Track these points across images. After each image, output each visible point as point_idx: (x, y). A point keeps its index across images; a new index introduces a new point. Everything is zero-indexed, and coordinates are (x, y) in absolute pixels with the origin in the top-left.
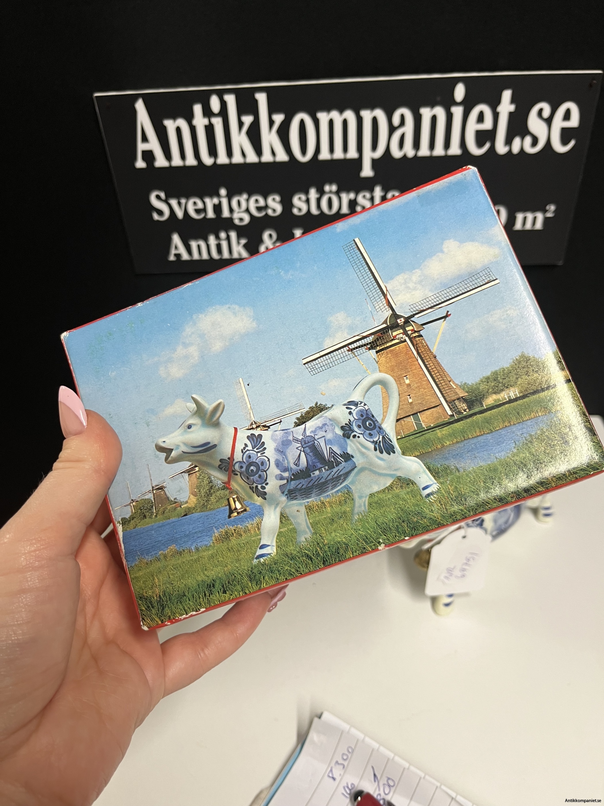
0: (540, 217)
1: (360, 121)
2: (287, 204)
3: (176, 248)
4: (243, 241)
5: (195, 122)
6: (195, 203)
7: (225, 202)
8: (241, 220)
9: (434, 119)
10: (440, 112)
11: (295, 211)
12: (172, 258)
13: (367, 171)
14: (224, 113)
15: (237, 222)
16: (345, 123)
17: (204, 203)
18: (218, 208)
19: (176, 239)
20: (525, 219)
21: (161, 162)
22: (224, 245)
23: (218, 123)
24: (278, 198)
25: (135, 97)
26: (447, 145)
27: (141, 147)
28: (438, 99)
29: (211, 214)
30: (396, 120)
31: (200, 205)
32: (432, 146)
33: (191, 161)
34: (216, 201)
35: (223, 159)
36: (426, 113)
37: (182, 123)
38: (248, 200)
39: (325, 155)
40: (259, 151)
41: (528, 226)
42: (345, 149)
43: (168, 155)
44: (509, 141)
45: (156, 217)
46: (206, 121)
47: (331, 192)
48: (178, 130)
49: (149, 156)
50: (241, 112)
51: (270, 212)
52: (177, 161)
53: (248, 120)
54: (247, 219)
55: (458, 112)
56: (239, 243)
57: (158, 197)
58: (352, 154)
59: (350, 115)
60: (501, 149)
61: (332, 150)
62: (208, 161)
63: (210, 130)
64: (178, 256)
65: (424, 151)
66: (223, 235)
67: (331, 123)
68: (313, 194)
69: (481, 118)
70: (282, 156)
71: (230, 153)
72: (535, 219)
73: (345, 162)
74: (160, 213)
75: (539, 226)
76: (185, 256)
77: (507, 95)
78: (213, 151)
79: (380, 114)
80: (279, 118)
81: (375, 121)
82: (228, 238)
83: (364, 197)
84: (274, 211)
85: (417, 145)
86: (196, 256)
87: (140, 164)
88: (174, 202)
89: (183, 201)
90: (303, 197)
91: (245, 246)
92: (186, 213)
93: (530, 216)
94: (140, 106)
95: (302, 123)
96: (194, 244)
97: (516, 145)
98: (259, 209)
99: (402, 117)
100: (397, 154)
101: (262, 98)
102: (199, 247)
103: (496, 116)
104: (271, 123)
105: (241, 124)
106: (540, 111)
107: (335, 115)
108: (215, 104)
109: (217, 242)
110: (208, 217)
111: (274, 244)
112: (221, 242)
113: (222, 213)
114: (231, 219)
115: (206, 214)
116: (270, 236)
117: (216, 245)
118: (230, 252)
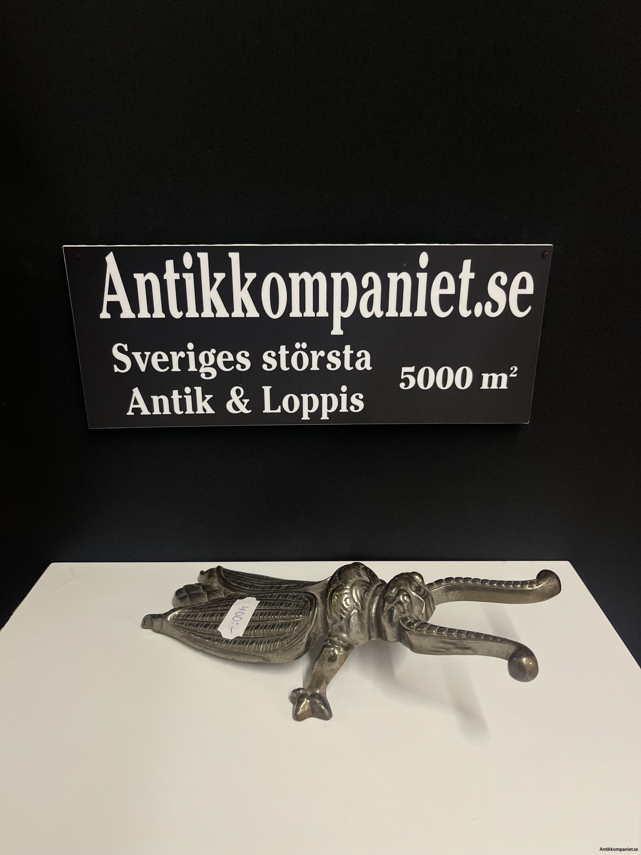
0: (504, 377)
1: (330, 283)
2: (256, 360)
3: (136, 402)
4: (209, 397)
5: (165, 277)
6: (160, 357)
7: (191, 355)
8: (208, 374)
9: (401, 283)
10: (406, 277)
11: (265, 367)
12: (130, 413)
13: (337, 330)
14: (196, 269)
15: (203, 376)
16: (316, 283)
17: (170, 357)
18: (184, 362)
19: (136, 393)
20: (491, 378)
21: (127, 313)
22: (189, 399)
23: (190, 278)
24: (247, 354)
25: (106, 252)
26: (414, 307)
27: (108, 298)
28: (405, 265)
29: (176, 368)
30: (365, 283)
31: (165, 358)
32: (399, 308)
33: (159, 314)
34: (182, 354)
35: (192, 313)
36: (393, 277)
37: (152, 277)
38: (216, 355)
39: (295, 313)
40: (230, 307)
41: (494, 386)
42: (316, 308)
43: (135, 308)
44: (471, 306)
45: (116, 369)
46: (177, 276)
47: (301, 349)
48: (148, 284)
49: (115, 307)
50: (213, 270)
51: (238, 367)
52: (144, 314)
53: (220, 277)
54: (214, 372)
55: (422, 277)
56: (204, 399)
57: (121, 349)
58: (323, 313)
59: (320, 276)
60: (464, 312)
61: (302, 309)
62: (176, 314)
63: (180, 285)
64: (137, 411)
65: (392, 313)
66: (188, 390)
67: (302, 283)
68: (283, 351)
69: (444, 284)
70: (253, 313)
71: (200, 308)
72: (500, 378)
73: (316, 319)
74: (122, 365)
75: (504, 386)
76: (145, 411)
77: (467, 264)
78: (182, 305)
79: (349, 276)
80: (251, 277)
81: (344, 283)
82: (193, 394)
83: (334, 354)
84: (243, 366)
85: (385, 307)
86: (157, 411)
87: (105, 315)
88: (137, 355)
89: (148, 354)
90: (273, 354)
91: (210, 402)
92: (149, 366)
93: (495, 376)
94: (110, 259)
95: (274, 281)
96: (155, 398)
97: (478, 308)
98: (227, 364)
99: (371, 280)
100: (366, 314)
101: (235, 257)
102: (161, 401)
103: (458, 283)
104: (243, 280)
105: (212, 281)
106: (498, 279)
107: (306, 275)
108: (188, 260)
109: (181, 397)
110: (172, 370)
111: (241, 399)
112: (185, 396)
113: (188, 367)
114: (198, 374)
115: (171, 367)
116: (238, 392)
117: (179, 399)
118: (195, 408)
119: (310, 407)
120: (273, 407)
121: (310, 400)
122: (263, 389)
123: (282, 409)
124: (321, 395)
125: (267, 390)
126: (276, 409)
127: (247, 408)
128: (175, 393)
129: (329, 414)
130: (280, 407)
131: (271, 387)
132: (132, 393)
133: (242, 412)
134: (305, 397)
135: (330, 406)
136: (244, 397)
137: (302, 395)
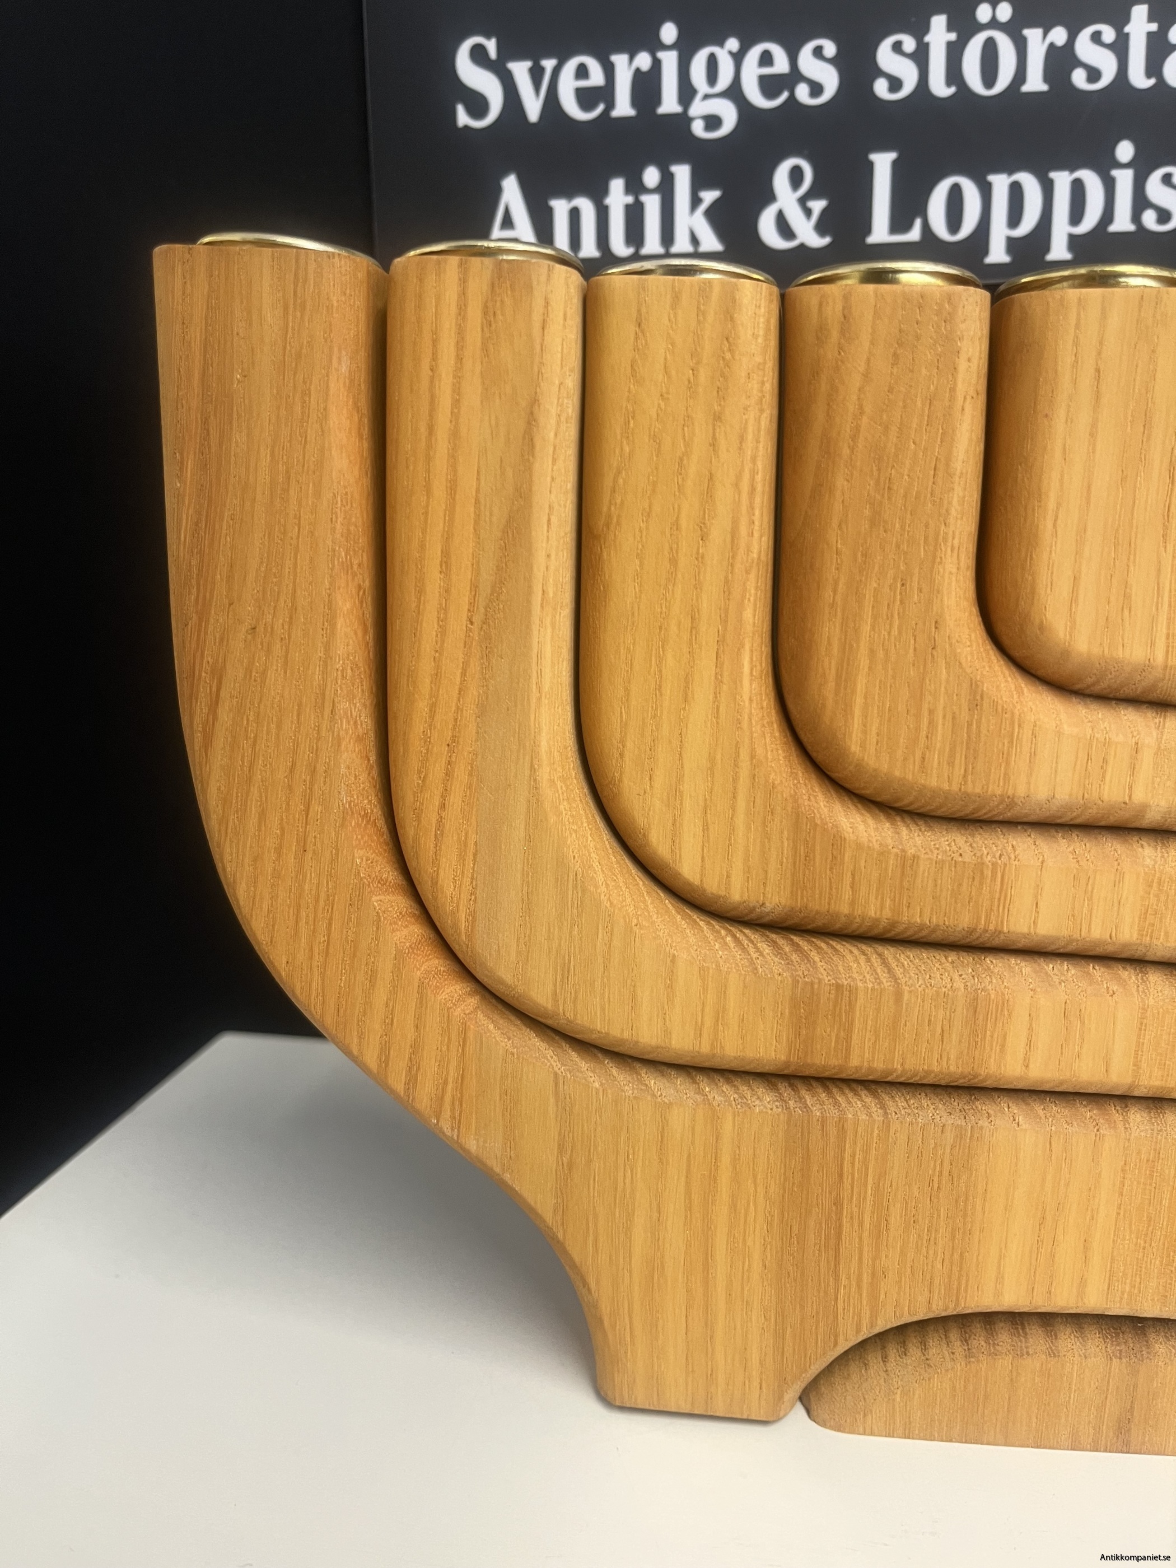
2: (857, 66)
3: (508, 222)
4: (709, 196)
6: (582, 72)
7: (670, 62)
8: (713, 122)
11: (880, 88)
15: (698, 128)
17: (609, 71)
18: (647, 86)
19: (511, 191)
22: (652, 204)
24: (830, 48)
29: (623, 107)
31: (597, 77)
34: (644, 61)
38: (739, 57)
45: (463, 118)
47: (994, 23)
51: (802, 92)
54: (729, 115)
56: (695, 201)
57: (478, 55)
66: (651, 176)
68: (940, 31)
74: (478, 104)
82: (666, 188)
84: (816, 89)
86: (561, 245)
88: (520, 70)
89: (549, 65)
90: (910, 44)
91: (713, 215)
92: (552, 101)
96: (560, 207)
98: (769, 86)
102: (575, 215)
109: (630, 199)
110: (615, 113)
111: (803, 201)
112: (644, 198)
113: (657, 100)
114: (683, 120)
115: (611, 105)
116: (796, 177)
117: (628, 207)
118: (667, 236)
119: (1015, 217)
120: (899, 222)
121: (1016, 192)
122: (871, 165)
123: (926, 228)
124: (1053, 175)
125: (883, 163)
126: (907, 227)
127: (821, 228)
128: (617, 186)
129: (1074, 241)
130: (918, 223)
131: (892, 156)
132: (498, 191)
133: (802, 246)
134: (1000, 183)
135: (1076, 215)
136: (813, 193)
137: (992, 178)
